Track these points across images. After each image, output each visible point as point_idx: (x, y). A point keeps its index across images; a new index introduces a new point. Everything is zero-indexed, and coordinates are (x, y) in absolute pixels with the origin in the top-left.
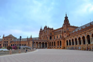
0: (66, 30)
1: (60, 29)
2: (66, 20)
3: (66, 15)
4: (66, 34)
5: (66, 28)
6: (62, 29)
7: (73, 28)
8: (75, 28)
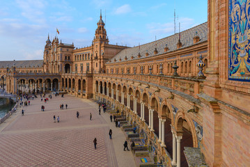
0: (98, 55)
1: (87, 49)
2: (101, 30)
3: (101, 17)
4: (98, 64)
5: (99, 50)
6: (91, 51)
7: (115, 51)
8: (119, 50)
